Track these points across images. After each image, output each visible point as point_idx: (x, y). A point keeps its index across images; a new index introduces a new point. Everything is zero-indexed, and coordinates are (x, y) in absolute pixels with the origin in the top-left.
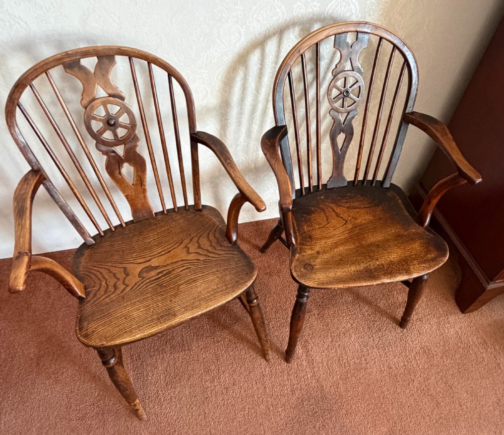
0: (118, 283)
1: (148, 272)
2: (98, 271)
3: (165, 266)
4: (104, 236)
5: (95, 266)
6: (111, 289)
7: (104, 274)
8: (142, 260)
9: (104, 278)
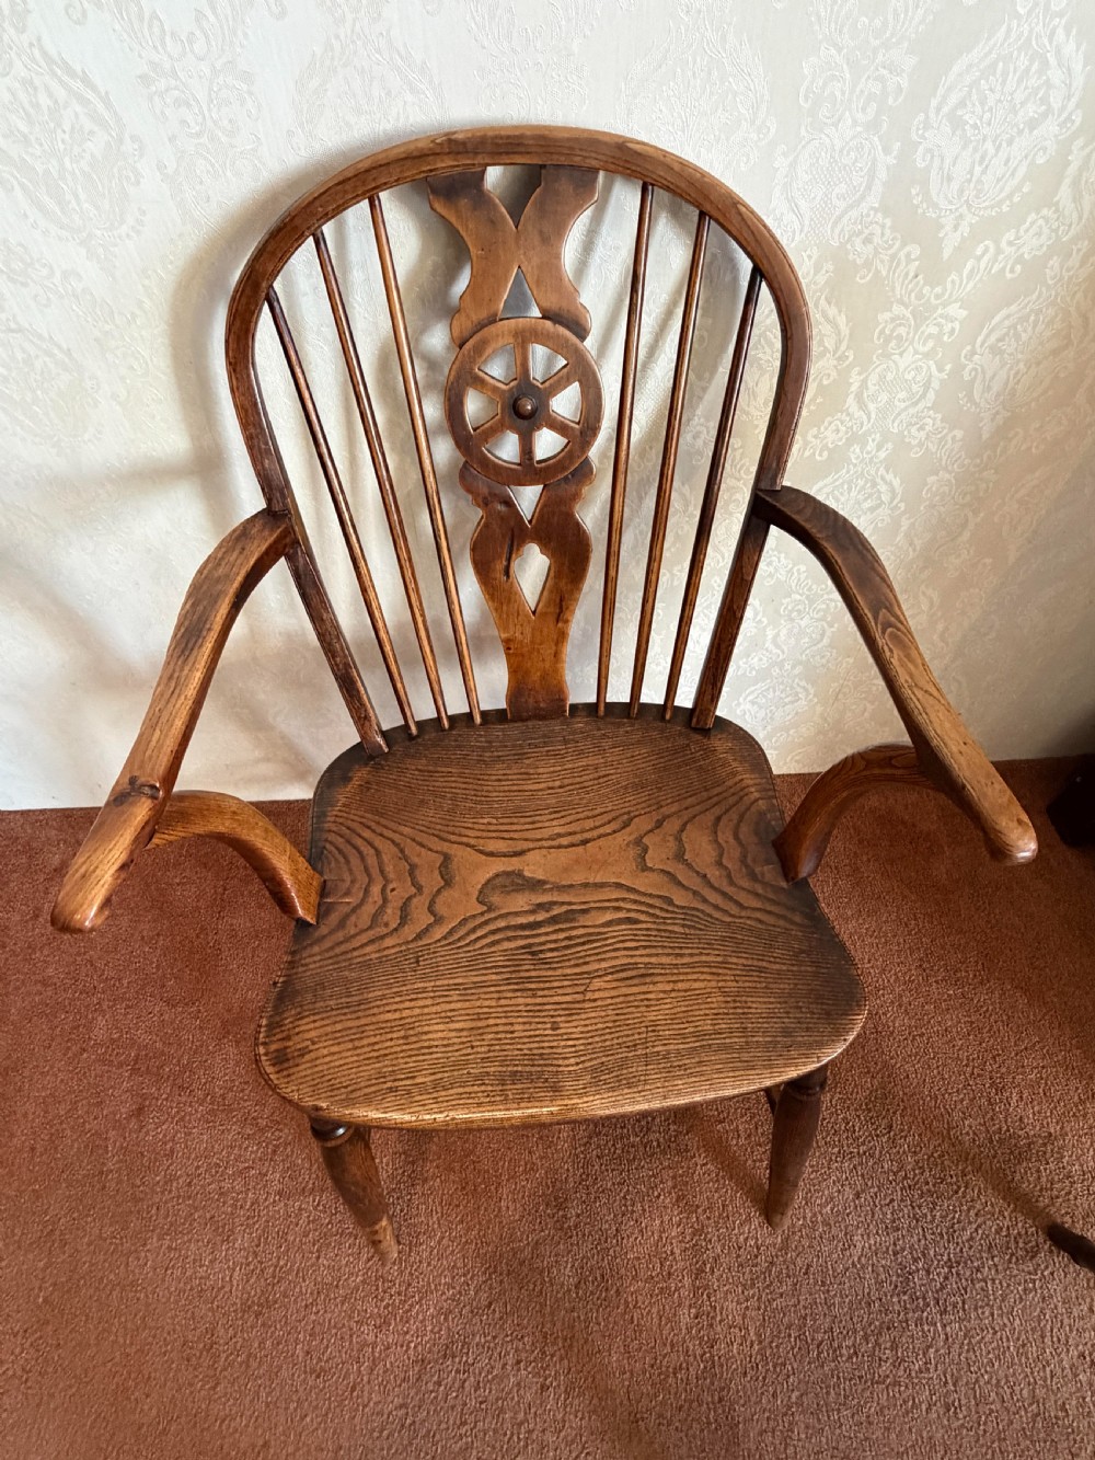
0: (415, 900)
1: (508, 893)
2: (371, 844)
3: (561, 888)
4: (418, 736)
5: (369, 827)
6: (391, 915)
7: (385, 858)
8: (501, 846)
9: (382, 871)
